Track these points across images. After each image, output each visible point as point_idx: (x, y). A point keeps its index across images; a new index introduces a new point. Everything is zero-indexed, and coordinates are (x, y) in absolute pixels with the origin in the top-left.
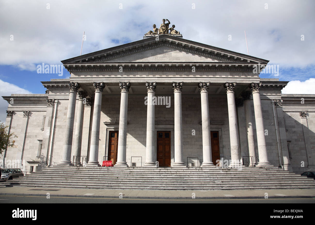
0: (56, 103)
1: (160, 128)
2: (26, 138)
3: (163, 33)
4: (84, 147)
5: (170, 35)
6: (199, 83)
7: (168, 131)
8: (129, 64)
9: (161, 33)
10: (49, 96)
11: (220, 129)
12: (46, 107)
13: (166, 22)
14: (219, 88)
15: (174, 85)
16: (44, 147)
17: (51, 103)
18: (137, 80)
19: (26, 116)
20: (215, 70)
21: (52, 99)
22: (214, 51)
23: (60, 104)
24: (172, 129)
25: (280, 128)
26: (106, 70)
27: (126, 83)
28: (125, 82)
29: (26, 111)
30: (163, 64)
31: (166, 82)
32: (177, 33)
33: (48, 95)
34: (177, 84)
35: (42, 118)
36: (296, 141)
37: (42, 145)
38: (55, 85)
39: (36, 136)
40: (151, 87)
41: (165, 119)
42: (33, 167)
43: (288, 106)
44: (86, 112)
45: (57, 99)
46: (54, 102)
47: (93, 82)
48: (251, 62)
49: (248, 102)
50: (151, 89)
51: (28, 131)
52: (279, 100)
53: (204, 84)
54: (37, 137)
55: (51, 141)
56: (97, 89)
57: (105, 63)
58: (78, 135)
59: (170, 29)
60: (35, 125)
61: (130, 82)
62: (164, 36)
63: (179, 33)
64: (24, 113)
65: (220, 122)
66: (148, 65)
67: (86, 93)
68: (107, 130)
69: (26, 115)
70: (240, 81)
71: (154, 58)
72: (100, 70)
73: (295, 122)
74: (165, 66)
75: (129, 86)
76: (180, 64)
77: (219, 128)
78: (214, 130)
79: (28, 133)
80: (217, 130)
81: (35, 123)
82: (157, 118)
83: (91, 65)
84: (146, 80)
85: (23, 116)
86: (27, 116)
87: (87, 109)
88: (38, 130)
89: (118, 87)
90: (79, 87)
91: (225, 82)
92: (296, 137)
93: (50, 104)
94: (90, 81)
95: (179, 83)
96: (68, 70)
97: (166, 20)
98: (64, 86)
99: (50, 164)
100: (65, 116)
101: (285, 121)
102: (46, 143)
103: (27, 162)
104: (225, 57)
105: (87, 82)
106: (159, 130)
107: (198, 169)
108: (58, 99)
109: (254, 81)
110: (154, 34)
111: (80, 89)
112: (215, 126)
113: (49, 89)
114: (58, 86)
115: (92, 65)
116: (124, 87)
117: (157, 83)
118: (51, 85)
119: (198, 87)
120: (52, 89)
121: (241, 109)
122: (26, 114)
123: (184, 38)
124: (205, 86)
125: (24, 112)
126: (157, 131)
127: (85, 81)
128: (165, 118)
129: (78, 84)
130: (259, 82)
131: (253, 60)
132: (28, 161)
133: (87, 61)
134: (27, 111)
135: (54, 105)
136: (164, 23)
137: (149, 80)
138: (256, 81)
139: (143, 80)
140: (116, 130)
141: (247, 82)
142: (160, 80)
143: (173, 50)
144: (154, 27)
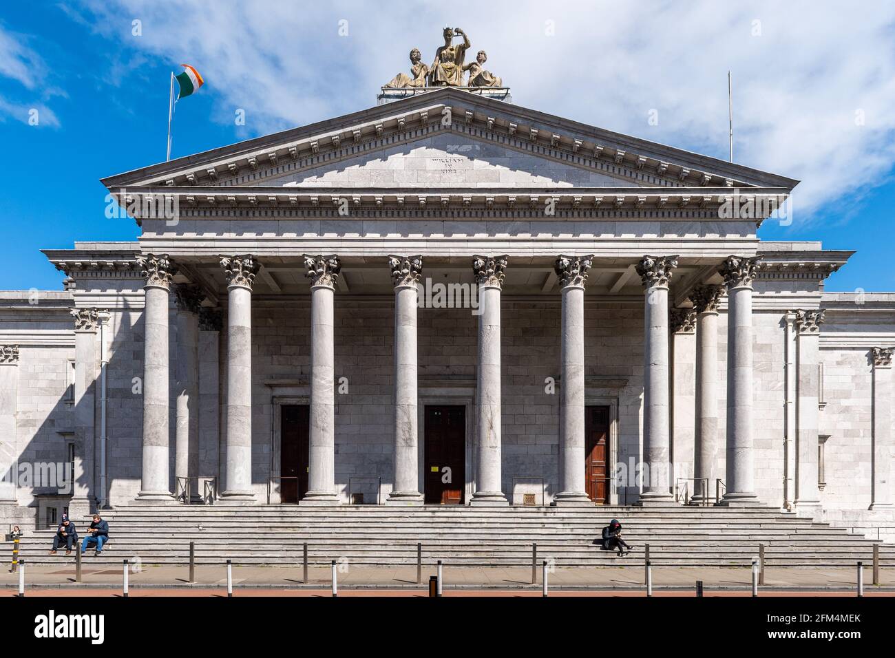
1: (435, 396)
2: (22, 429)
3: (445, 83)
4: (206, 451)
5: (468, 91)
6: (559, 260)
8: (332, 195)
10: (76, 299)
11: (616, 400)
12: (72, 332)
14: (622, 273)
15: (479, 265)
17: (85, 322)
18: (362, 250)
19: (10, 363)
20: (612, 214)
21: (86, 309)
22: (615, 151)
24: (471, 400)
25: (802, 399)
26: (257, 214)
27: (325, 259)
28: (324, 255)
29: (6, 346)
30: (445, 196)
31: (452, 255)
32: (492, 84)
33: (74, 295)
34: (490, 263)
36: (845, 436)
37: (76, 447)
38: (94, 262)
39: (53, 421)
40: (406, 271)
41: (448, 369)
42: (54, 509)
43: (838, 330)
44: (206, 350)
45: (106, 309)
46: (96, 317)
48: (737, 186)
49: (711, 320)
50: (405, 277)
52: (811, 311)
53: (574, 263)
54: (56, 423)
55: (102, 435)
56: (234, 278)
57: (253, 190)
59: (470, 68)
61: (341, 255)
62: (447, 92)
63: (501, 84)
65: (617, 378)
66: (396, 197)
67: (199, 289)
68: (273, 404)
69: (7, 359)
70: (692, 251)
71: (416, 175)
72: (238, 213)
73: (852, 380)
74: (451, 201)
75: (336, 267)
76: (500, 195)
77: (612, 398)
78: (596, 402)
80: (604, 402)
81: (43, 383)
82: (424, 366)
83: (206, 197)
84: (389, 250)
87: (208, 340)
88: (55, 405)
89: (300, 270)
90: (173, 270)
91: (642, 255)
92: (847, 426)
93: (85, 326)
94: (207, 250)
95: (496, 259)
98: (123, 266)
100: (139, 361)
101: (820, 376)
103: (35, 497)
104: (650, 168)
105: (197, 254)
106: (432, 402)
107: (543, 510)
108: (109, 309)
109: (738, 251)
110: (414, 86)
112: (599, 392)
113: (75, 275)
114: (104, 266)
115: (211, 196)
116: (320, 270)
117: (424, 259)
118: (78, 262)
119: (552, 270)
120: (85, 274)
122: (8, 356)
124: (576, 268)
126: (427, 406)
127: (193, 250)
128: (448, 367)
129: (170, 259)
130: (754, 256)
131: (743, 181)
132: (40, 493)
133: (192, 183)
134: (10, 347)
135: (97, 327)
136: (449, 46)
137: (401, 250)
138: (743, 251)
139: (381, 250)
140: (303, 402)
141: (715, 256)
142: (434, 250)
143: (478, 148)
144: (412, 59)
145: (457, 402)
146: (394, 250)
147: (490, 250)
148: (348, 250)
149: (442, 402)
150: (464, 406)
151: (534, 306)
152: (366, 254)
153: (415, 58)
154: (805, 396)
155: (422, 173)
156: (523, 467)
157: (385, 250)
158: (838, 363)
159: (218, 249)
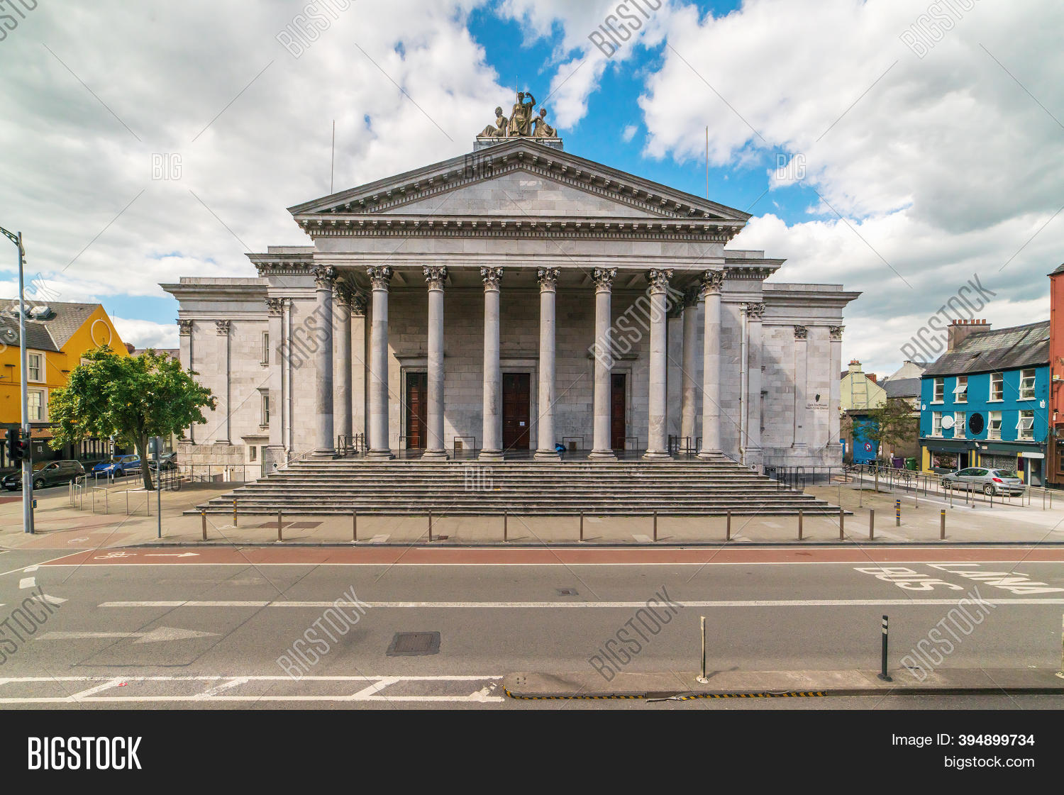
0: (288, 308)
1: (510, 367)
2: (232, 385)
3: (518, 134)
6: (594, 270)
7: (524, 372)
8: (443, 220)
9: (515, 132)
11: (630, 370)
13: (526, 100)
15: (540, 273)
16: (274, 411)
17: (276, 308)
18: (462, 261)
19: (224, 334)
20: (630, 235)
21: (276, 299)
22: (632, 188)
23: (296, 313)
24: (533, 369)
25: (751, 370)
26: (392, 233)
27: (437, 269)
28: (437, 265)
29: (220, 321)
30: (520, 221)
31: (523, 266)
32: (550, 135)
33: (268, 288)
34: (547, 272)
35: (261, 337)
36: (777, 392)
37: (269, 401)
38: (280, 262)
39: (252, 379)
40: (492, 278)
41: (518, 345)
42: (255, 448)
44: (356, 330)
45: (288, 298)
46: (282, 305)
47: (366, 264)
48: (712, 217)
49: (693, 313)
50: (491, 283)
51: (232, 369)
52: (757, 304)
53: (604, 273)
54: (255, 381)
55: (287, 397)
56: (376, 283)
57: (390, 215)
58: (344, 388)
59: (536, 121)
60: (245, 354)
61: (448, 265)
62: (520, 142)
63: (556, 135)
64: (217, 324)
66: (487, 221)
68: (401, 372)
69: (222, 331)
70: (682, 265)
71: (499, 204)
72: (379, 233)
73: (782, 349)
74: (524, 225)
75: (445, 274)
76: (556, 221)
77: (626, 368)
78: (618, 371)
79: (234, 373)
80: (621, 371)
81: (246, 350)
83: (358, 220)
84: (481, 262)
85: (217, 333)
86: (225, 332)
87: (358, 323)
88: (254, 367)
90: (336, 275)
91: (649, 268)
92: (779, 384)
93: (275, 311)
94: (358, 261)
95: (552, 270)
96: (307, 233)
97: (526, 96)
99: (290, 447)
102: (276, 400)
103: (242, 438)
104: (655, 200)
105: (352, 265)
106: (508, 370)
107: (584, 465)
108: (291, 299)
109: (712, 265)
110: (499, 135)
111: (340, 279)
112: (620, 362)
113: (268, 272)
114: (286, 265)
115: (361, 219)
116: (434, 277)
117: (504, 269)
118: (269, 262)
119: (590, 277)
120: (275, 272)
121: (677, 324)
122: (222, 329)
123: (566, 149)
124: (605, 276)
125: (217, 322)
126: (504, 374)
127: (349, 261)
129: (334, 268)
130: (722, 269)
131: (716, 214)
132: (244, 436)
133: (349, 211)
134: (224, 321)
135: (283, 312)
136: (521, 102)
137: (488, 262)
138: (716, 265)
139: (475, 262)
140: (422, 370)
141: (697, 269)
142: (511, 262)
143: (541, 183)
144: (497, 114)
145: (525, 371)
146: (485, 262)
147: (548, 263)
148: (453, 261)
149: (515, 371)
150: (529, 374)
151: (576, 297)
152: (465, 265)
153: (499, 112)
154: (753, 367)
155: (503, 202)
156: (568, 421)
157: (478, 262)
158: (773, 337)
159: (366, 261)
